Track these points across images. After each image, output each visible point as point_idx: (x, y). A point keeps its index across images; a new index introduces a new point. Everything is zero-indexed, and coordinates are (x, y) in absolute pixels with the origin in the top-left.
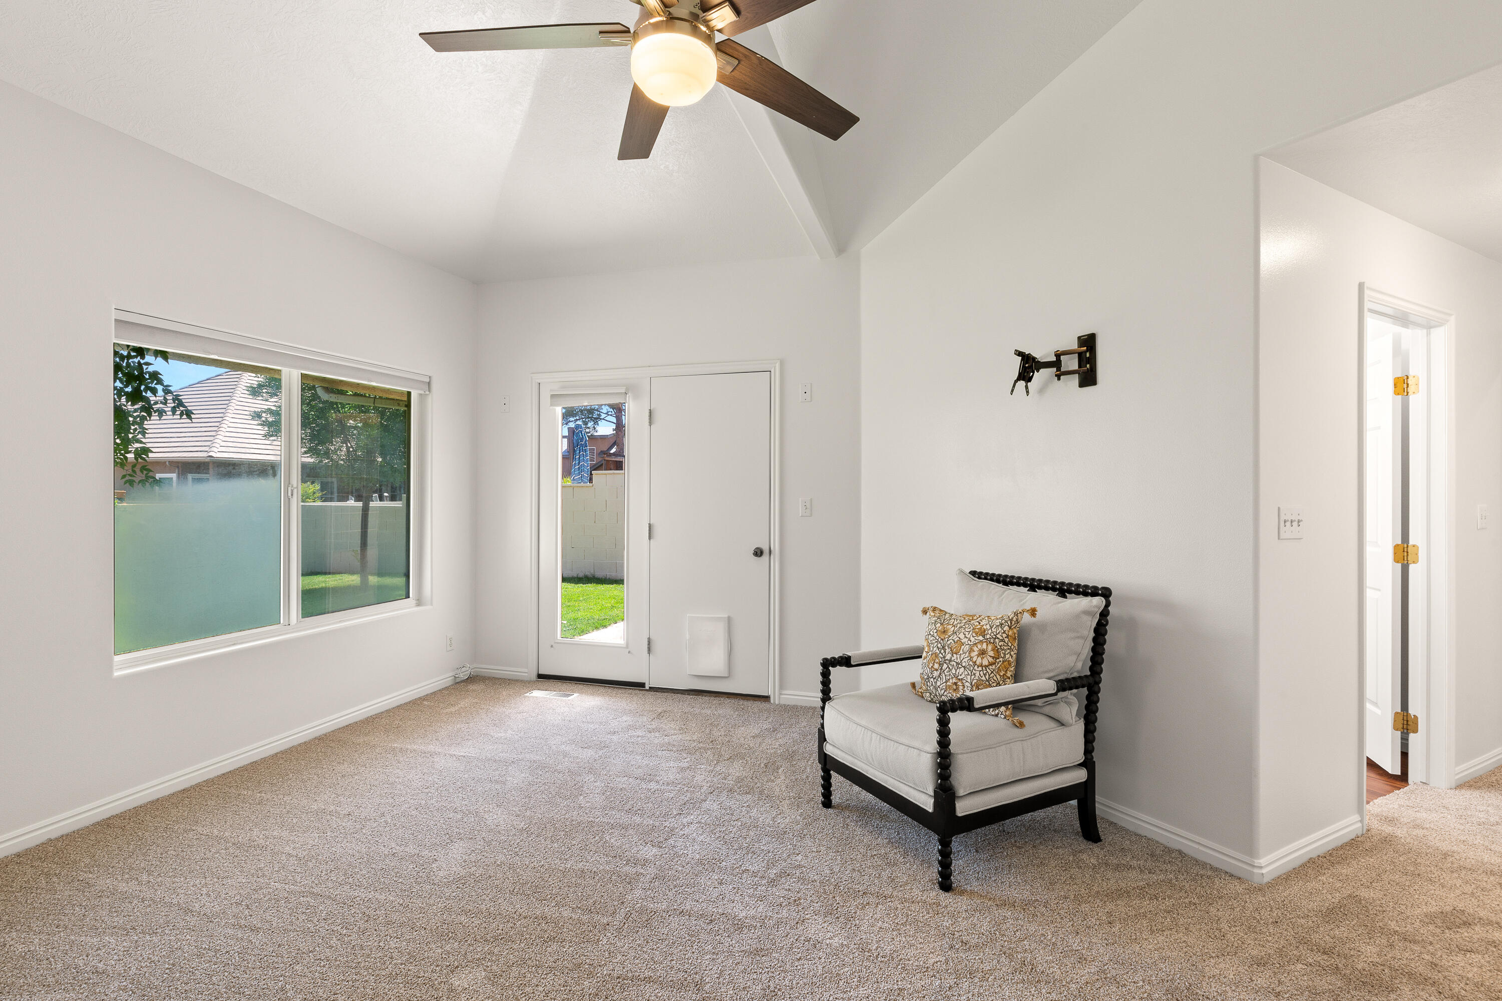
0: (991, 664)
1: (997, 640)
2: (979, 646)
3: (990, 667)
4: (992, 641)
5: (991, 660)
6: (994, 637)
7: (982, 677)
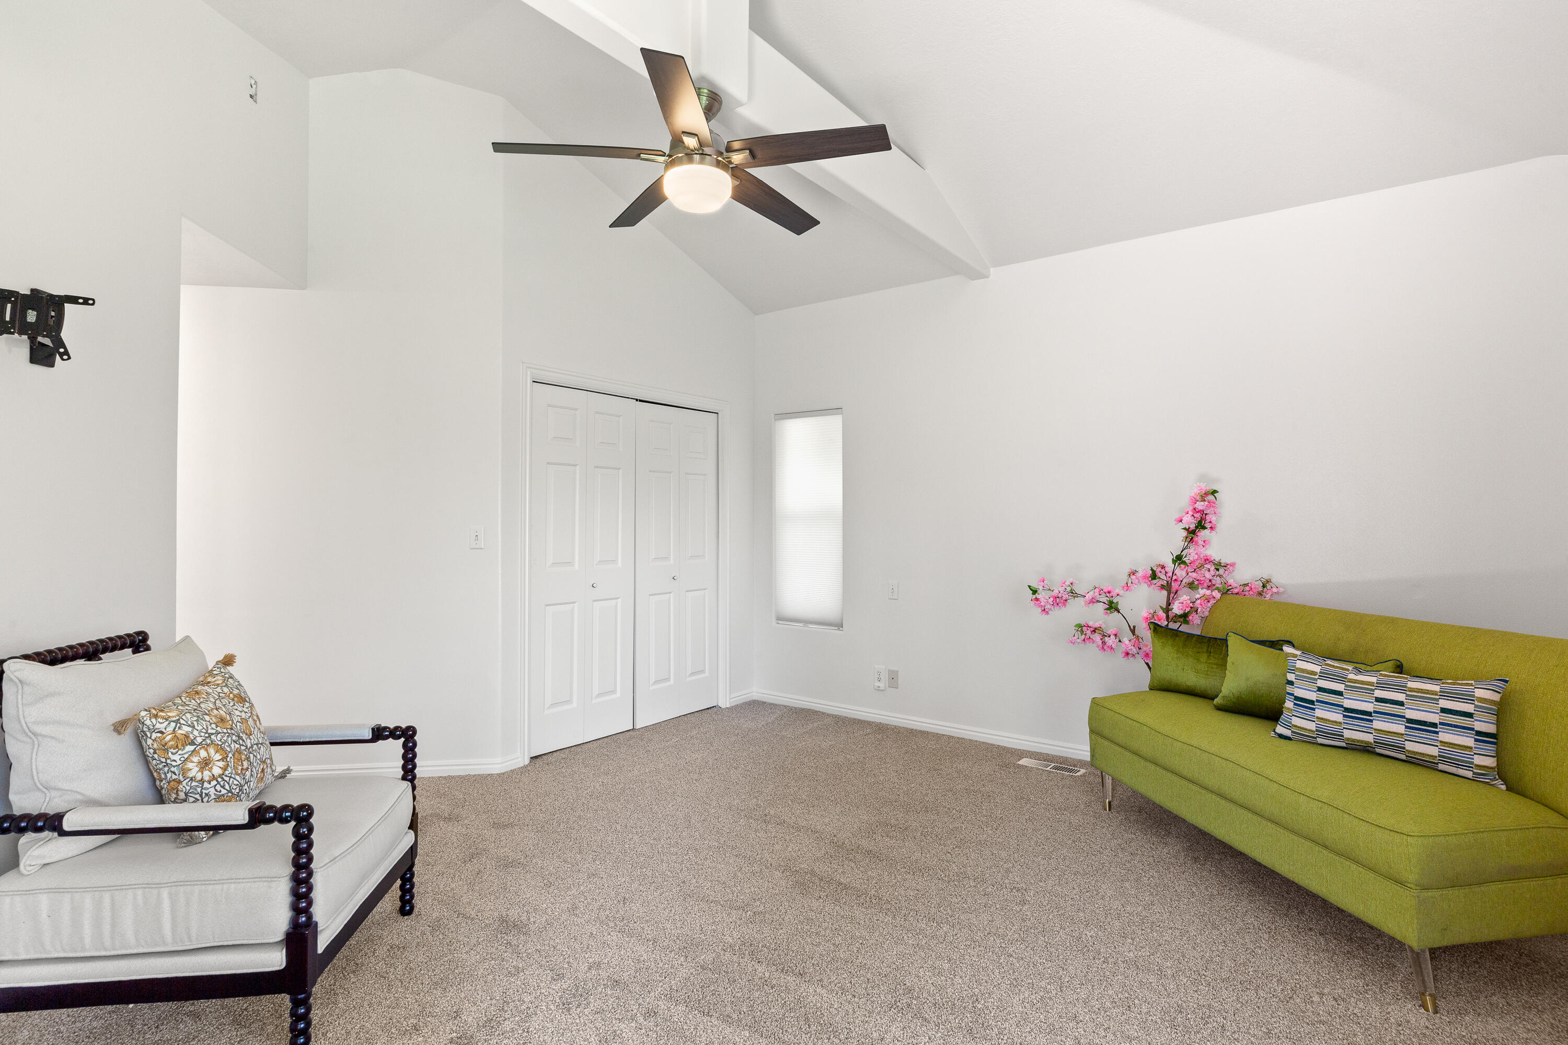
0: (225, 769)
1: (213, 737)
2: (196, 759)
3: (227, 772)
4: (208, 741)
5: (221, 764)
6: (207, 735)
7: (220, 792)
